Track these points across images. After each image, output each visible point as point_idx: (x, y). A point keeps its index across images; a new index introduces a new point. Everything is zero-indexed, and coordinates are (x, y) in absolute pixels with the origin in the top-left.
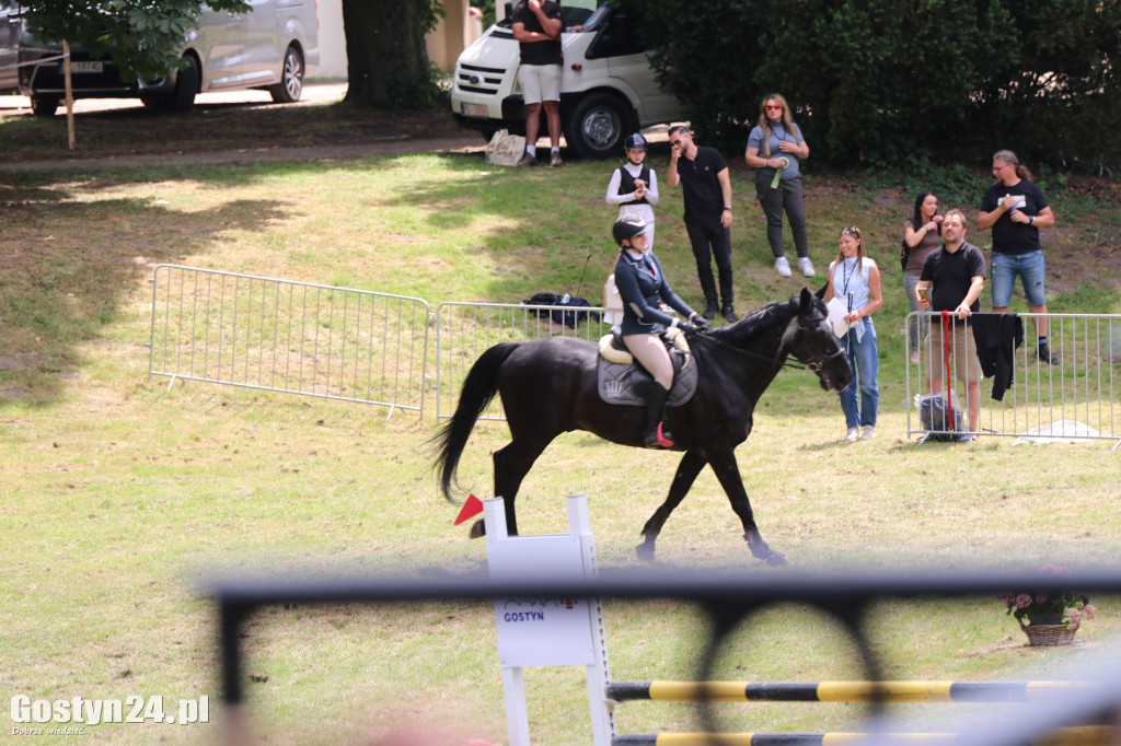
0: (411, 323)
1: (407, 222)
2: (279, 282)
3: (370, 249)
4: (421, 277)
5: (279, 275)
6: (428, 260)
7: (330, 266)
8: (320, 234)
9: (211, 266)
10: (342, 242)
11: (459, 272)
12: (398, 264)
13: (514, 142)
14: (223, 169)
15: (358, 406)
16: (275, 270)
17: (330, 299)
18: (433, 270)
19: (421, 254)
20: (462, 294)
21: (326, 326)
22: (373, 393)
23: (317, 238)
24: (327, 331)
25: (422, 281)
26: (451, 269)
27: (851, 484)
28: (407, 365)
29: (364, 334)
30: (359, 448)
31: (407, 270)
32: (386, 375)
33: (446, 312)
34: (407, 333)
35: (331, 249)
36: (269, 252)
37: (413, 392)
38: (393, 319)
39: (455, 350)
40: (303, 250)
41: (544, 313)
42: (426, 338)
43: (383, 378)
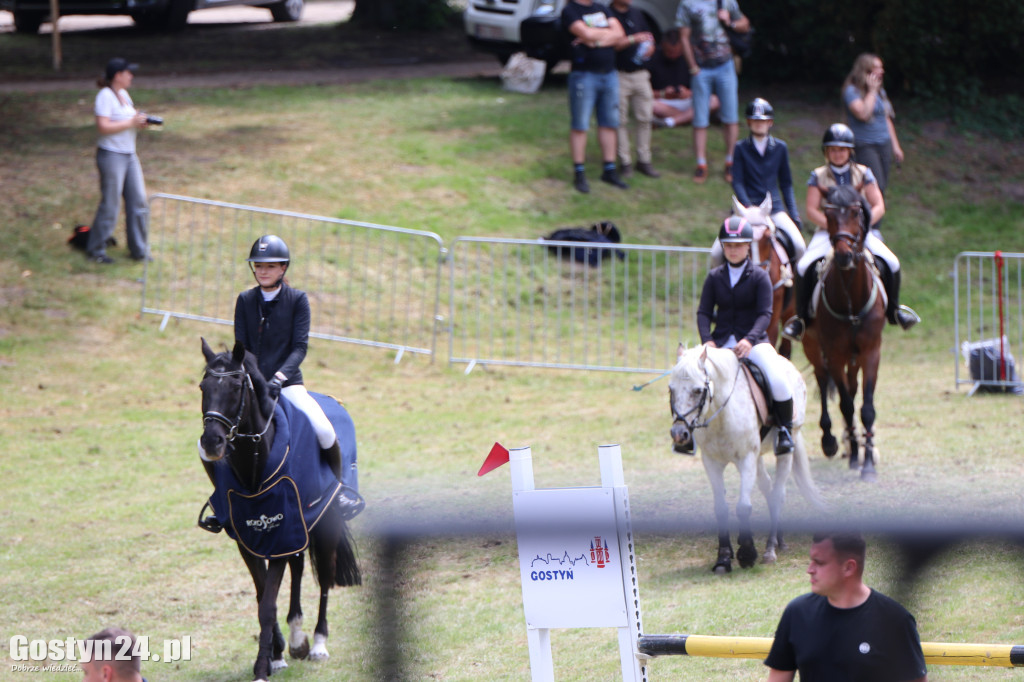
0: (422, 260)
1: (418, 151)
2: (281, 216)
3: (377, 180)
4: (434, 210)
5: (280, 207)
6: (440, 192)
7: (333, 198)
8: (325, 163)
9: (208, 196)
10: (348, 171)
11: (472, 206)
12: (408, 196)
13: (532, 68)
14: (220, 93)
15: (365, 349)
16: (276, 202)
17: (335, 233)
18: (446, 203)
19: (434, 185)
20: (477, 230)
21: (331, 262)
22: (381, 335)
23: (321, 169)
24: (331, 268)
25: (434, 215)
26: (464, 203)
27: (895, 438)
28: (416, 304)
29: (371, 272)
30: (365, 393)
31: (418, 203)
32: (396, 316)
33: (459, 248)
34: (417, 271)
35: (336, 180)
36: (270, 183)
37: (424, 334)
38: (402, 255)
39: (468, 289)
40: (306, 180)
41: (566, 251)
42: (438, 276)
43: (392, 319)
